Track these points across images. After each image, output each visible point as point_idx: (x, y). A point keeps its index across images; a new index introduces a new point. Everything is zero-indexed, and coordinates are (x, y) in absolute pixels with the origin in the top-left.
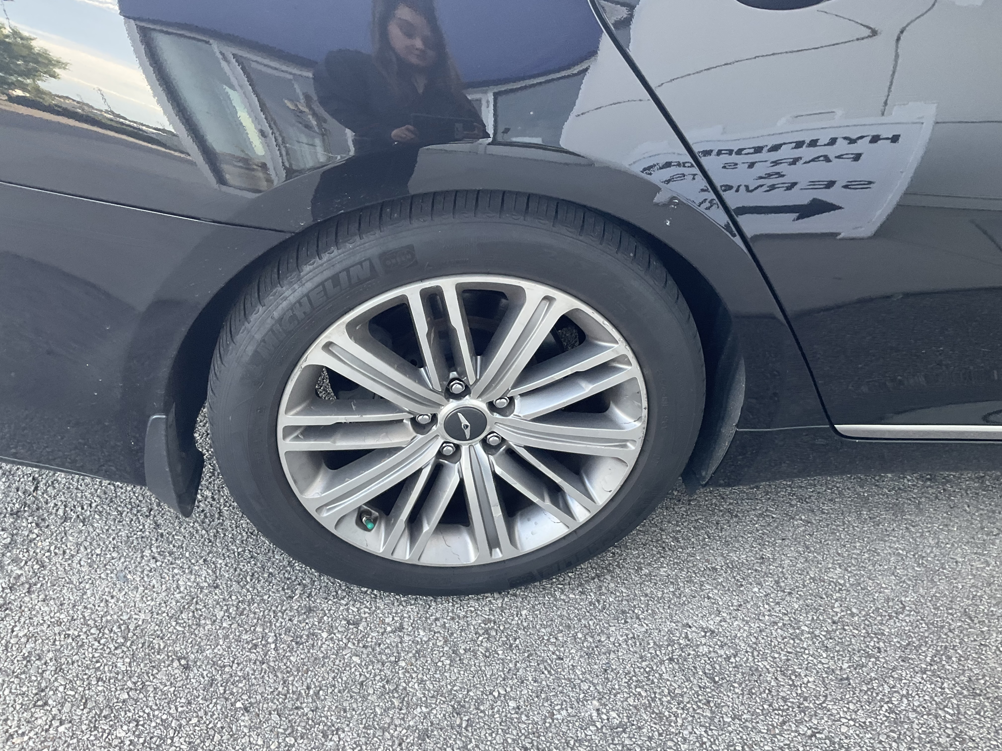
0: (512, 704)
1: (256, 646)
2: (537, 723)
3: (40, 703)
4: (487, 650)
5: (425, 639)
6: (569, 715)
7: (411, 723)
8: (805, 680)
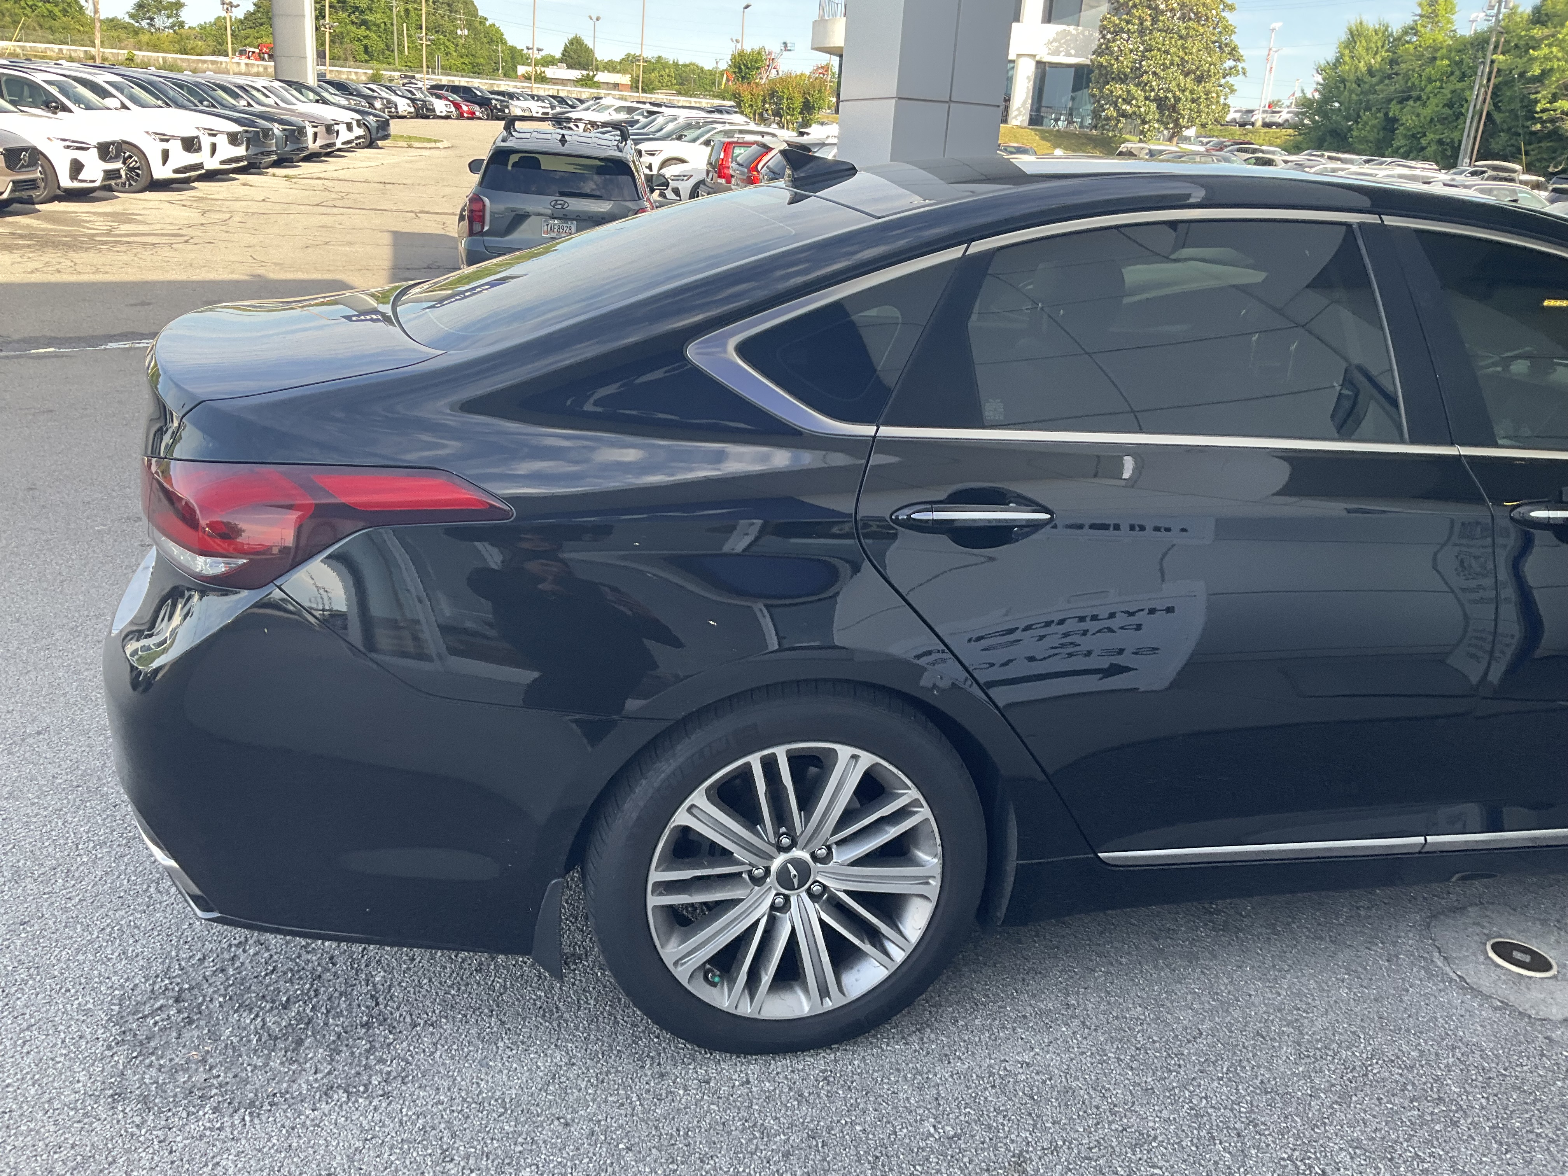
0: (858, 1128)
1: (622, 1104)
2: (883, 1139)
3: (447, 1159)
4: (828, 1092)
5: (772, 1088)
6: (910, 1132)
7: (774, 1147)
8: (1114, 1092)
